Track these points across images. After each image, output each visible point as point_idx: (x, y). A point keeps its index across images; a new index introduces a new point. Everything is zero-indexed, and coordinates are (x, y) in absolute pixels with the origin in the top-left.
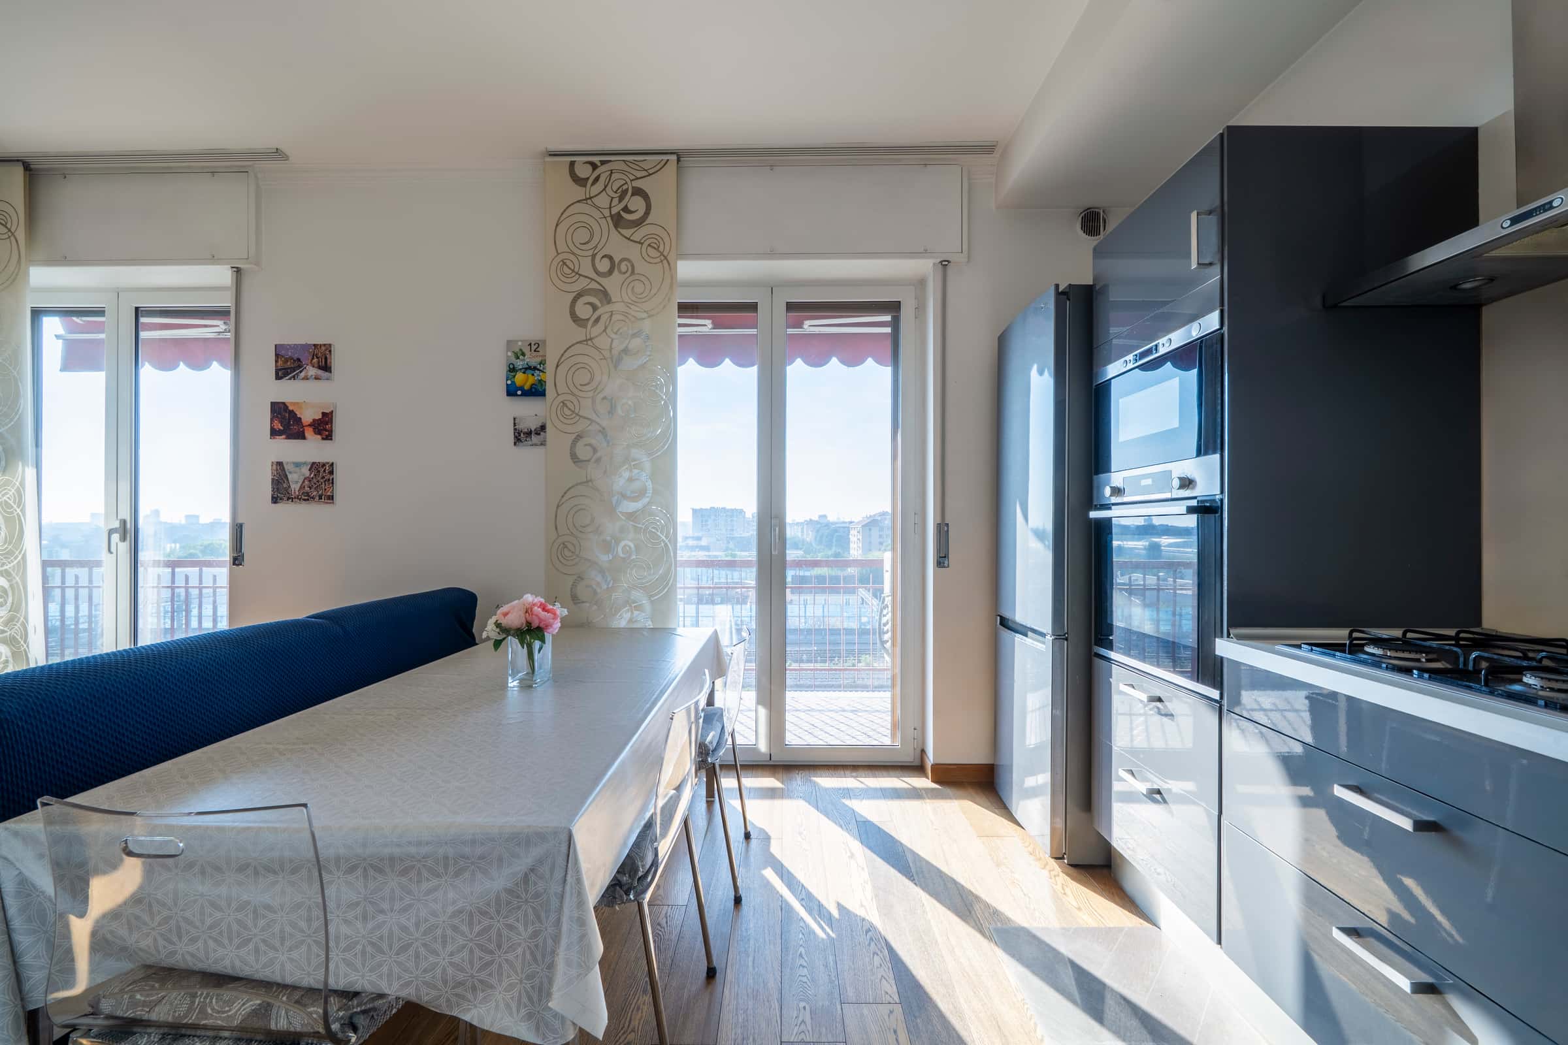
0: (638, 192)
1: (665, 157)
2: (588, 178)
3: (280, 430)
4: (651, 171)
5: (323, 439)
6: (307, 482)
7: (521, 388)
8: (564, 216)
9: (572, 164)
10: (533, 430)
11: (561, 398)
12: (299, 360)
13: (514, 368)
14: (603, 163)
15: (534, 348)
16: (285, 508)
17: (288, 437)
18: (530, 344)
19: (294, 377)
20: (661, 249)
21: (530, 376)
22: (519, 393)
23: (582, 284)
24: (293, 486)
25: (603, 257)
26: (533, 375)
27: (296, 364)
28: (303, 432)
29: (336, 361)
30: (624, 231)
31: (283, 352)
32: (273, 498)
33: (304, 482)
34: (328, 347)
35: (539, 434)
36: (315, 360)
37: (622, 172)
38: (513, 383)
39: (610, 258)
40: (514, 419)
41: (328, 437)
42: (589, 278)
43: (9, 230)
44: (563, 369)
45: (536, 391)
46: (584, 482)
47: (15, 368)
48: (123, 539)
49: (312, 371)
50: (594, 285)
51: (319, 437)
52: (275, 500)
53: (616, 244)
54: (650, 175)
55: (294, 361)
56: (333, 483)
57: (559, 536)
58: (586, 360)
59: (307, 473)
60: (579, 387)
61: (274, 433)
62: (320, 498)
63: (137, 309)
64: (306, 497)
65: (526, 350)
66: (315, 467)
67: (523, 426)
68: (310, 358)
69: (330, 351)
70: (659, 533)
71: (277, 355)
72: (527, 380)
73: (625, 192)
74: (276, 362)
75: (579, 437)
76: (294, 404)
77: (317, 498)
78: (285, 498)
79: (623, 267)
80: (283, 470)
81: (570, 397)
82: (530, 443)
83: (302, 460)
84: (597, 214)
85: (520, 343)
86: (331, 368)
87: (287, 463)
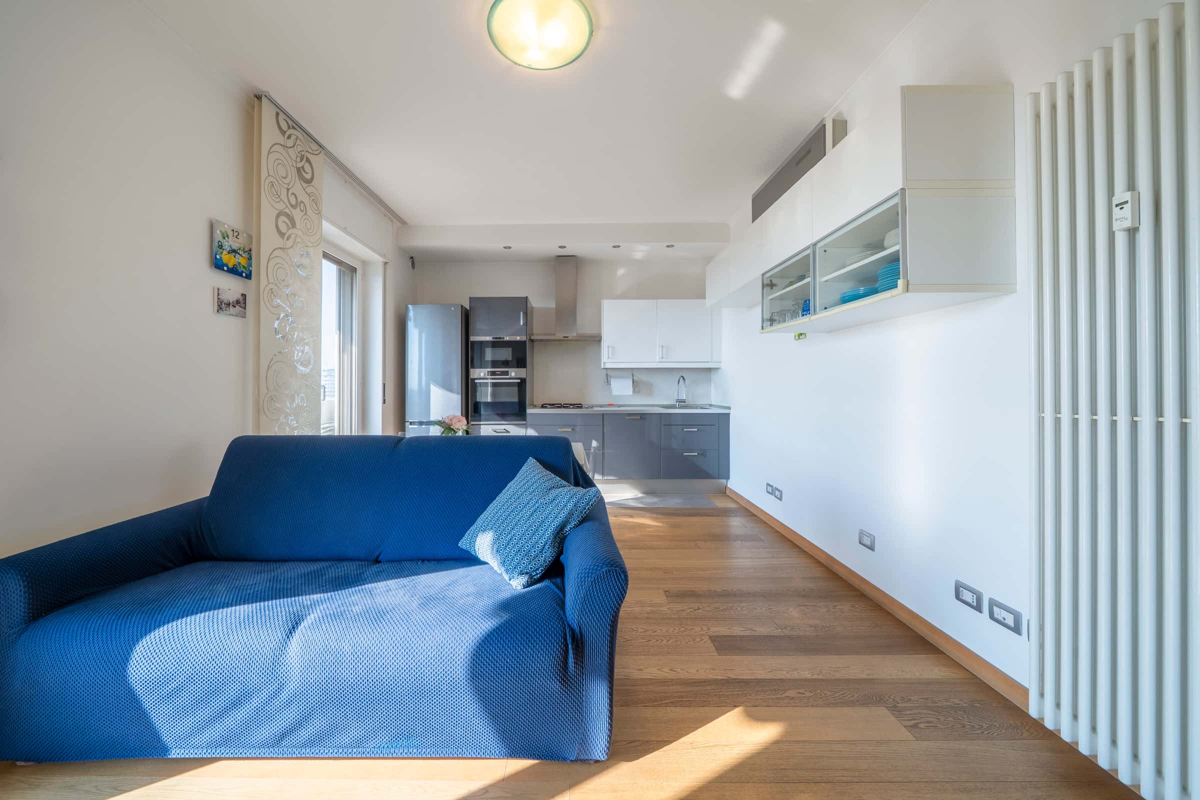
0: (308, 160)
1: (320, 148)
2: (285, 132)
4: (314, 152)
7: (226, 265)
8: (274, 149)
9: (277, 113)
10: (231, 302)
13: (222, 246)
15: (236, 234)
18: (233, 230)
20: (317, 206)
21: (233, 256)
22: (224, 268)
23: (281, 206)
25: (292, 194)
26: (235, 257)
30: (302, 182)
35: (235, 307)
37: (301, 141)
38: (219, 258)
39: (295, 195)
40: (219, 290)
42: (285, 204)
44: (271, 264)
45: (241, 272)
50: (289, 212)
53: (298, 188)
54: (314, 154)
57: (268, 392)
58: (284, 263)
60: (281, 282)
65: (230, 234)
67: (224, 298)
70: (316, 389)
72: (231, 259)
73: (302, 157)
79: (302, 208)
81: (277, 289)
82: (229, 313)
84: (290, 161)
85: (223, 225)
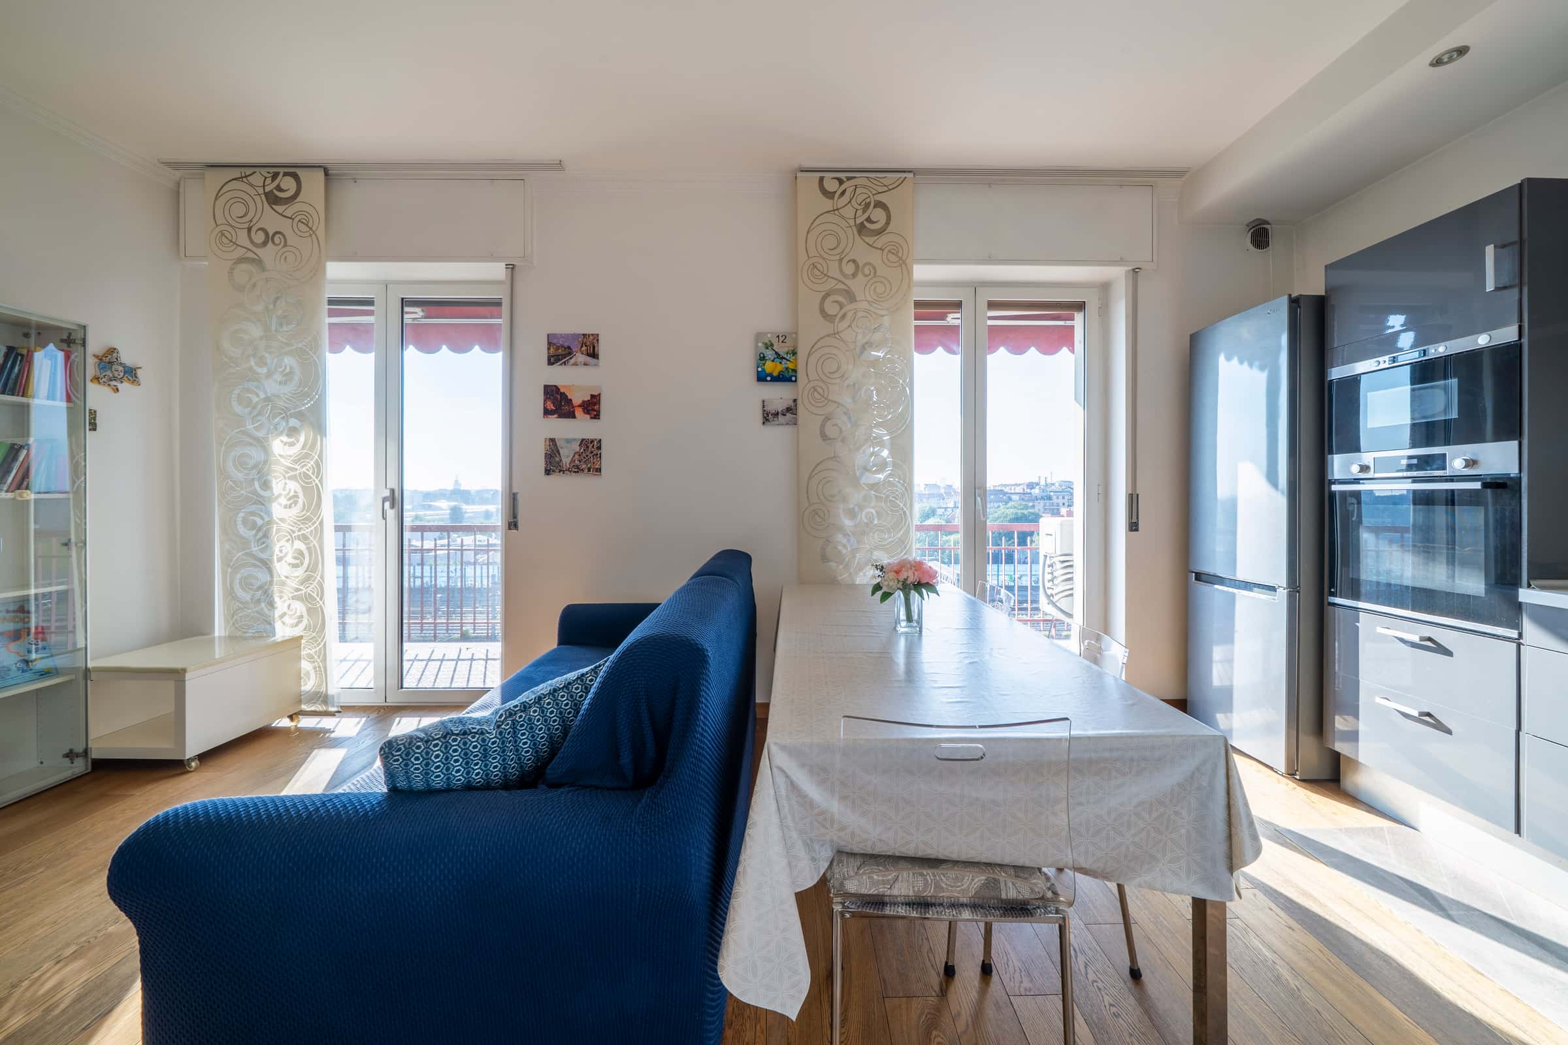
0: (880, 205)
1: (903, 175)
2: (836, 192)
3: (552, 410)
4: (890, 187)
5: (591, 418)
6: (577, 456)
7: (770, 375)
8: (815, 225)
9: (821, 179)
10: (779, 411)
11: (812, 384)
12: (569, 348)
13: (764, 357)
14: (849, 179)
15: (781, 339)
16: (557, 480)
17: (560, 416)
18: (778, 336)
19: (565, 363)
20: (900, 255)
21: (778, 364)
22: (769, 378)
23: (831, 284)
24: (564, 460)
25: (849, 261)
26: (781, 363)
27: (567, 351)
28: (574, 412)
29: (602, 349)
30: (867, 239)
31: (555, 341)
32: (546, 470)
33: (574, 456)
34: (596, 337)
35: (785, 415)
36: (584, 348)
37: (865, 187)
38: (764, 370)
39: (854, 261)
40: (763, 401)
41: (597, 416)
42: (835, 279)
43: (311, 229)
44: (812, 360)
45: (786, 377)
46: (832, 458)
47: (315, 353)
48: (392, 506)
49: (580, 358)
50: (843, 287)
51: (588, 416)
52: (548, 472)
53: (860, 250)
54: (890, 190)
55: (565, 348)
56: (600, 457)
57: (810, 505)
58: (834, 351)
59: (578, 449)
60: (828, 375)
61: (547, 412)
62: (589, 470)
63: (402, 299)
64: (576, 470)
65: (775, 341)
66: (585, 443)
67: (771, 408)
68: (579, 347)
69: (598, 340)
70: (898, 502)
71: (549, 344)
72: (776, 367)
73: (867, 205)
74: (549, 349)
75: (827, 419)
76: (563, 386)
77: (586, 470)
78: (557, 471)
79: (867, 271)
80: (556, 445)
81: (821, 384)
82: (777, 422)
83: (571, 436)
84: (843, 224)
85: (769, 335)
86: (598, 355)
87: (560, 439)
